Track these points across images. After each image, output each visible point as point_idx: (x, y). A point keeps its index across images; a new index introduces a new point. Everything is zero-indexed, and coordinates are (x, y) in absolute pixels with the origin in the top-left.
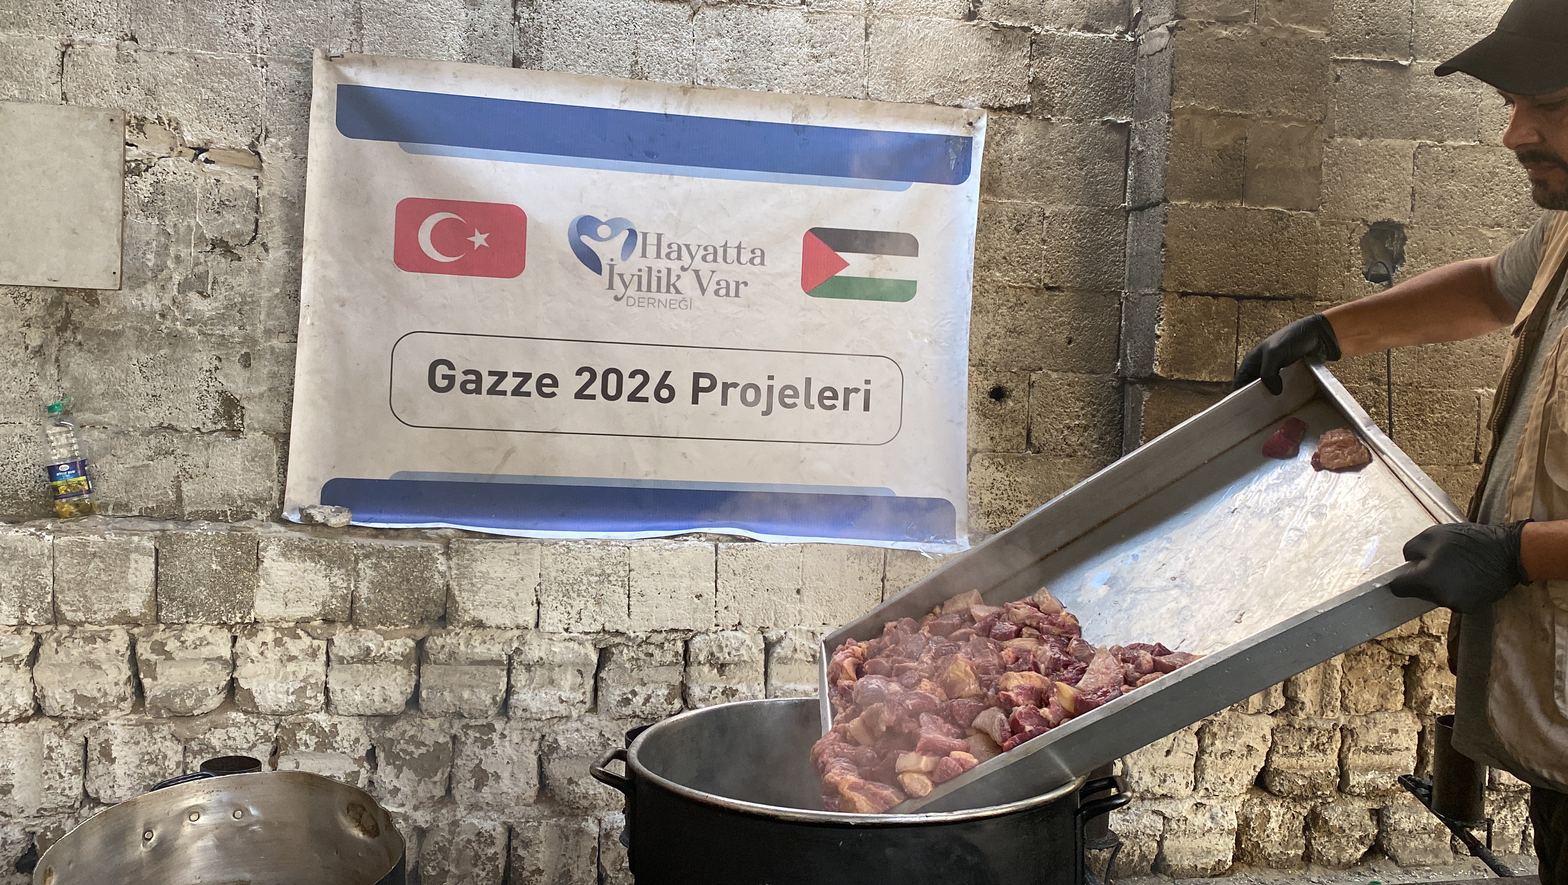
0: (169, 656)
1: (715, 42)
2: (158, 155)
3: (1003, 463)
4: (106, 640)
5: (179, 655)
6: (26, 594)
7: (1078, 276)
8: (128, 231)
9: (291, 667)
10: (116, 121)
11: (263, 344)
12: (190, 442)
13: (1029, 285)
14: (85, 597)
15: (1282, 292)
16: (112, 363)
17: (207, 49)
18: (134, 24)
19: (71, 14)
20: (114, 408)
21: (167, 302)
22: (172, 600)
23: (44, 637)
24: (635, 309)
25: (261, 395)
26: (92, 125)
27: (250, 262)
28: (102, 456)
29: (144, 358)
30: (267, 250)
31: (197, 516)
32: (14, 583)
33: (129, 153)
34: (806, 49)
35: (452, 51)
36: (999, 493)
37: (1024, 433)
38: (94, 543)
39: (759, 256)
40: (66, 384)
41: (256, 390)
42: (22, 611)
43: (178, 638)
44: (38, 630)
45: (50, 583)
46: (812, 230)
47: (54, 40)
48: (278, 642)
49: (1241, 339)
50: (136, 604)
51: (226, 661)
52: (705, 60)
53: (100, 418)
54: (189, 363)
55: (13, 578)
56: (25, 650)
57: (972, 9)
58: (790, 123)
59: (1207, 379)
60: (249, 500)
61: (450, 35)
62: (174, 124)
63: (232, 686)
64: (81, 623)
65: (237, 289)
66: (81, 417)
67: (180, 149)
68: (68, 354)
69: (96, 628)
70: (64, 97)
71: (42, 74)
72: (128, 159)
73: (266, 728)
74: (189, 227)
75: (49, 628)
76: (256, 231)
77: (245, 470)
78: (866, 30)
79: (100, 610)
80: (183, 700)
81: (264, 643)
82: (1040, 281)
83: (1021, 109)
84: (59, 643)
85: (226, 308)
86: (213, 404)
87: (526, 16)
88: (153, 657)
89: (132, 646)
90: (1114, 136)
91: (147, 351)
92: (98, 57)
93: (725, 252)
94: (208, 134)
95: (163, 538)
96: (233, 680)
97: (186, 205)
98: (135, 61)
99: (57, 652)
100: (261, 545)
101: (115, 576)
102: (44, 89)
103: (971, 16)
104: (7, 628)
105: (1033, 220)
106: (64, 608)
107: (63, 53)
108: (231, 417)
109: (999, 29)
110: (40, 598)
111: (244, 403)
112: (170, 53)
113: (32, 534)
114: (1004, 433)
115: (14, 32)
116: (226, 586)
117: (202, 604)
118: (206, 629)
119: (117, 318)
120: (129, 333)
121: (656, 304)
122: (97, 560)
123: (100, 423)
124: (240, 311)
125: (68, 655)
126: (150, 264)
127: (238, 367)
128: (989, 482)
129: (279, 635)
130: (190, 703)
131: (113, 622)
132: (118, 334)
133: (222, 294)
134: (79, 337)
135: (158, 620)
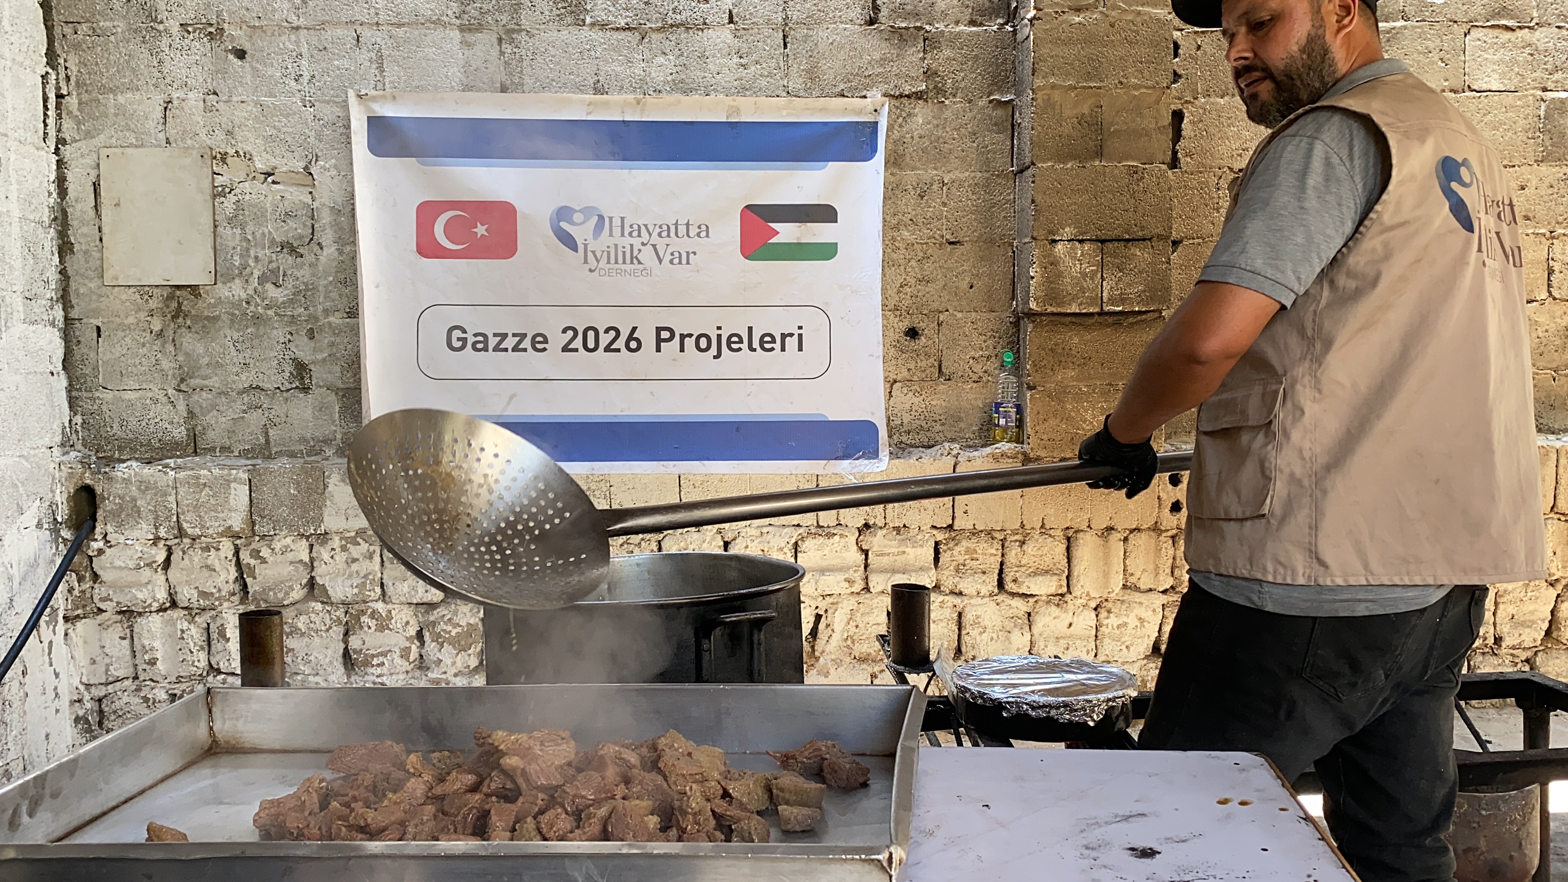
0: (264, 561)
1: (661, 59)
2: (238, 180)
3: (919, 390)
4: (218, 549)
5: (271, 559)
6: (158, 516)
7: (975, 231)
8: (218, 240)
9: (355, 567)
10: (205, 156)
11: (323, 321)
12: (273, 398)
13: (933, 241)
14: (200, 517)
15: (1140, 234)
16: (213, 341)
17: (269, 97)
18: (214, 83)
19: (170, 78)
20: (216, 375)
21: (250, 291)
22: (263, 517)
23: (173, 548)
24: (606, 278)
25: (324, 360)
26: (188, 161)
27: (309, 258)
28: (210, 411)
29: (236, 336)
30: (322, 248)
31: (280, 454)
32: (150, 507)
33: (216, 181)
34: (736, 60)
35: (453, 84)
36: (917, 414)
37: (936, 364)
38: (205, 476)
39: (704, 230)
40: (181, 358)
41: (319, 357)
42: (156, 528)
43: (269, 546)
44: (168, 543)
45: (175, 507)
46: (748, 207)
47: (159, 99)
48: (344, 549)
49: (1105, 276)
50: (237, 522)
51: (306, 563)
52: (653, 75)
53: (206, 382)
54: (269, 338)
55: (149, 504)
56: (161, 556)
57: (872, 15)
58: (725, 120)
59: (1078, 311)
60: (319, 441)
61: (452, 71)
62: (248, 156)
63: (312, 584)
64: (199, 537)
65: (301, 279)
66: (194, 382)
67: (253, 174)
68: (181, 336)
69: (210, 540)
70: (168, 142)
71: (151, 125)
72: (216, 185)
73: (338, 614)
74: (263, 234)
75: (177, 541)
76: (313, 234)
77: (315, 418)
78: (784, 40)
79: (211, 526)
80: (275, 594)
81: (333, 549)
82: (942, 237)
83: (919, 96)
84: (184, 553)
85: (294, 294)
86: (289, 368)
87: (509, 51)
88: (252, 562)
89: (237, 553)
90: (999, 112)
91: (238, 330)
92: (191, 109)
93: (676, 228)
94: (274, 162)
95: (253, 471)
96: (312, 578)
97: (260, 216)
98: (217, 110)
99: (183, 559)
100: (326, 474)
101: (220, 501)
102: (153, 136)
103: (872, 22)
104: (147, 542)
105: (934, 187)
106: (185, 525)
107: (166, 108)
108: (302, 378)
109: (894, 30)
110: (168, 518)
111: (312, 367)
112: (242, 102)
113: (160, 471)
114: (919, 365)
115: (129, 95)
116: (302, 506)
117: (285, 520)
118: (289, 540)
119: (215, 306)
120: (224, 317)
121: (623, 274)
122: (207, 489)
123: (207, 387)
124: (304, 296)
125: (191, 561)
126: (237, 264)
127: (306, 339)
128: (908, 406)
129: (343, 543)
130: (280, 595)
131: (222, 535)
132: (216, 319)
133: (290, 283)
134: (188, 322)
135: (254, 534)
